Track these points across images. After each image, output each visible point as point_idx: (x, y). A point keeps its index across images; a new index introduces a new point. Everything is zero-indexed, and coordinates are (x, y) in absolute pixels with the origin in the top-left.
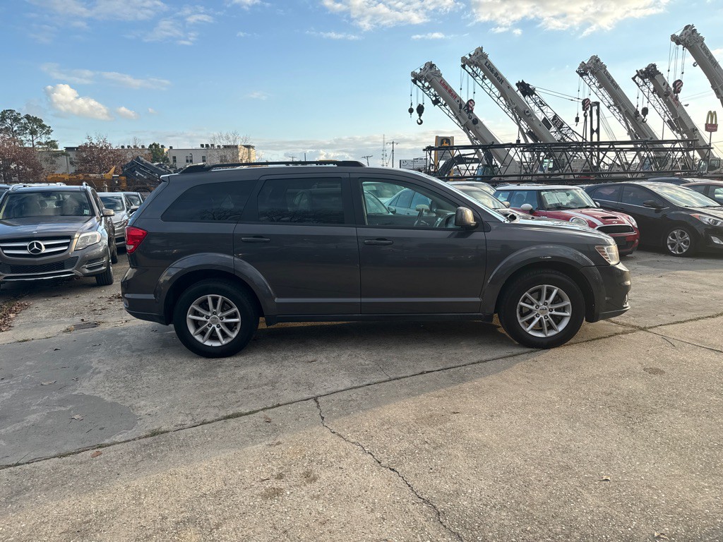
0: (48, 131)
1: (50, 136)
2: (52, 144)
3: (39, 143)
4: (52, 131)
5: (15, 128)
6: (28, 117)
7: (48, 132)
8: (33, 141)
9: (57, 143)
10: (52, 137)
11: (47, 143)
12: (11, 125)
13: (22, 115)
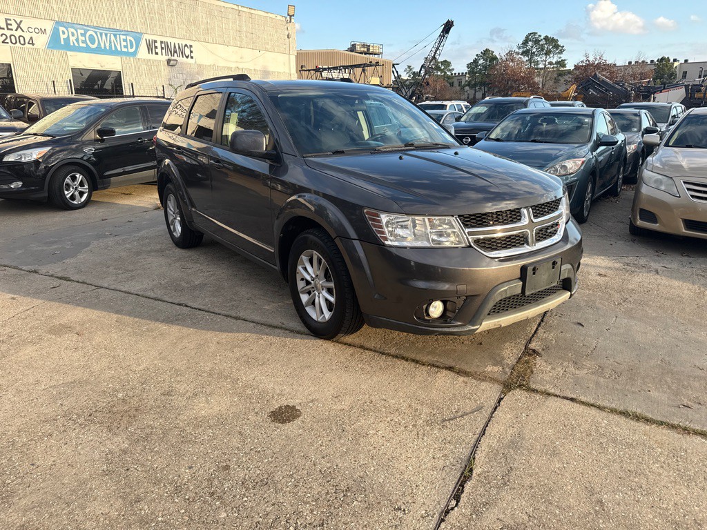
0: (561, 50)
1: (561, 56)
2: (562, 63)
3: (551, 63)
4: (564, 50)
5: (534, 50)
6: (546, 38)
7: (561, 52)
8: (546, 61)
9: (566, 62)
10: (563, 56)
11: (557, 63)
12: (532, 47)
13: (542, 38)
